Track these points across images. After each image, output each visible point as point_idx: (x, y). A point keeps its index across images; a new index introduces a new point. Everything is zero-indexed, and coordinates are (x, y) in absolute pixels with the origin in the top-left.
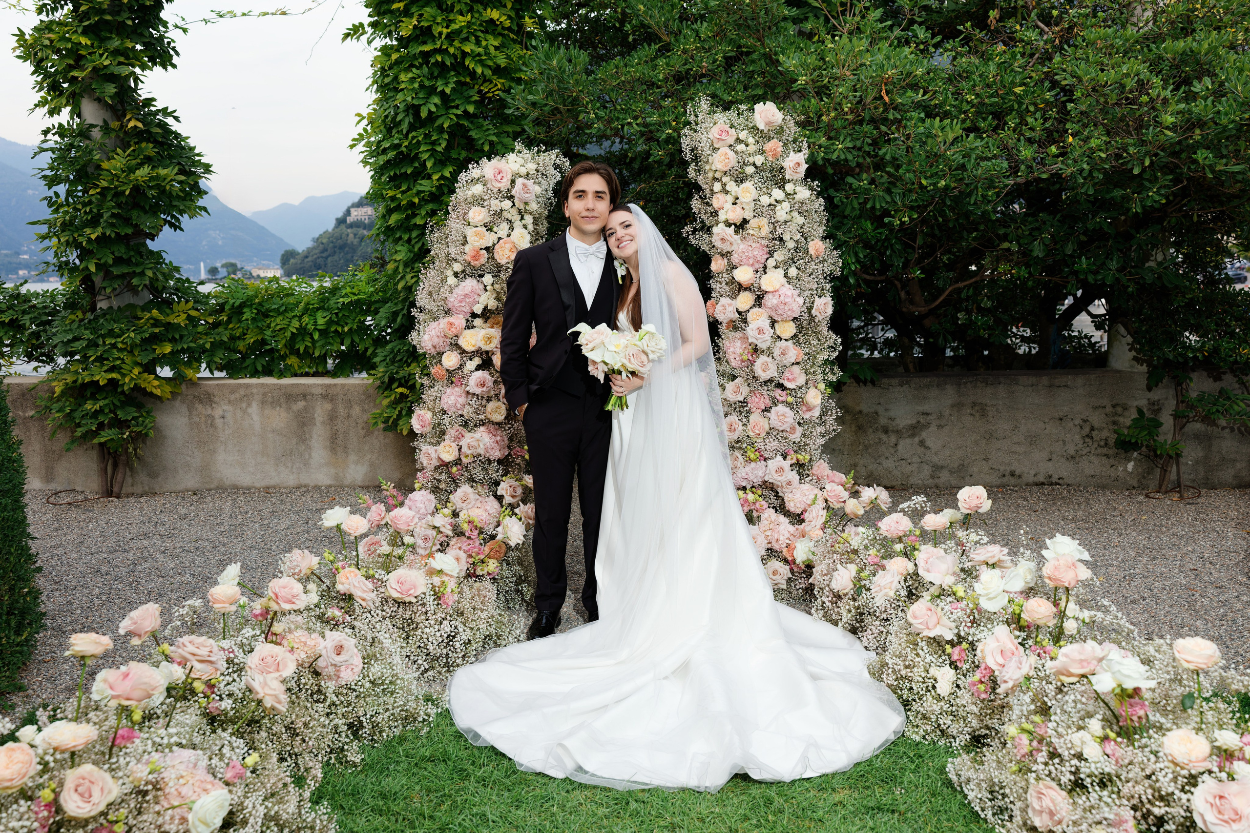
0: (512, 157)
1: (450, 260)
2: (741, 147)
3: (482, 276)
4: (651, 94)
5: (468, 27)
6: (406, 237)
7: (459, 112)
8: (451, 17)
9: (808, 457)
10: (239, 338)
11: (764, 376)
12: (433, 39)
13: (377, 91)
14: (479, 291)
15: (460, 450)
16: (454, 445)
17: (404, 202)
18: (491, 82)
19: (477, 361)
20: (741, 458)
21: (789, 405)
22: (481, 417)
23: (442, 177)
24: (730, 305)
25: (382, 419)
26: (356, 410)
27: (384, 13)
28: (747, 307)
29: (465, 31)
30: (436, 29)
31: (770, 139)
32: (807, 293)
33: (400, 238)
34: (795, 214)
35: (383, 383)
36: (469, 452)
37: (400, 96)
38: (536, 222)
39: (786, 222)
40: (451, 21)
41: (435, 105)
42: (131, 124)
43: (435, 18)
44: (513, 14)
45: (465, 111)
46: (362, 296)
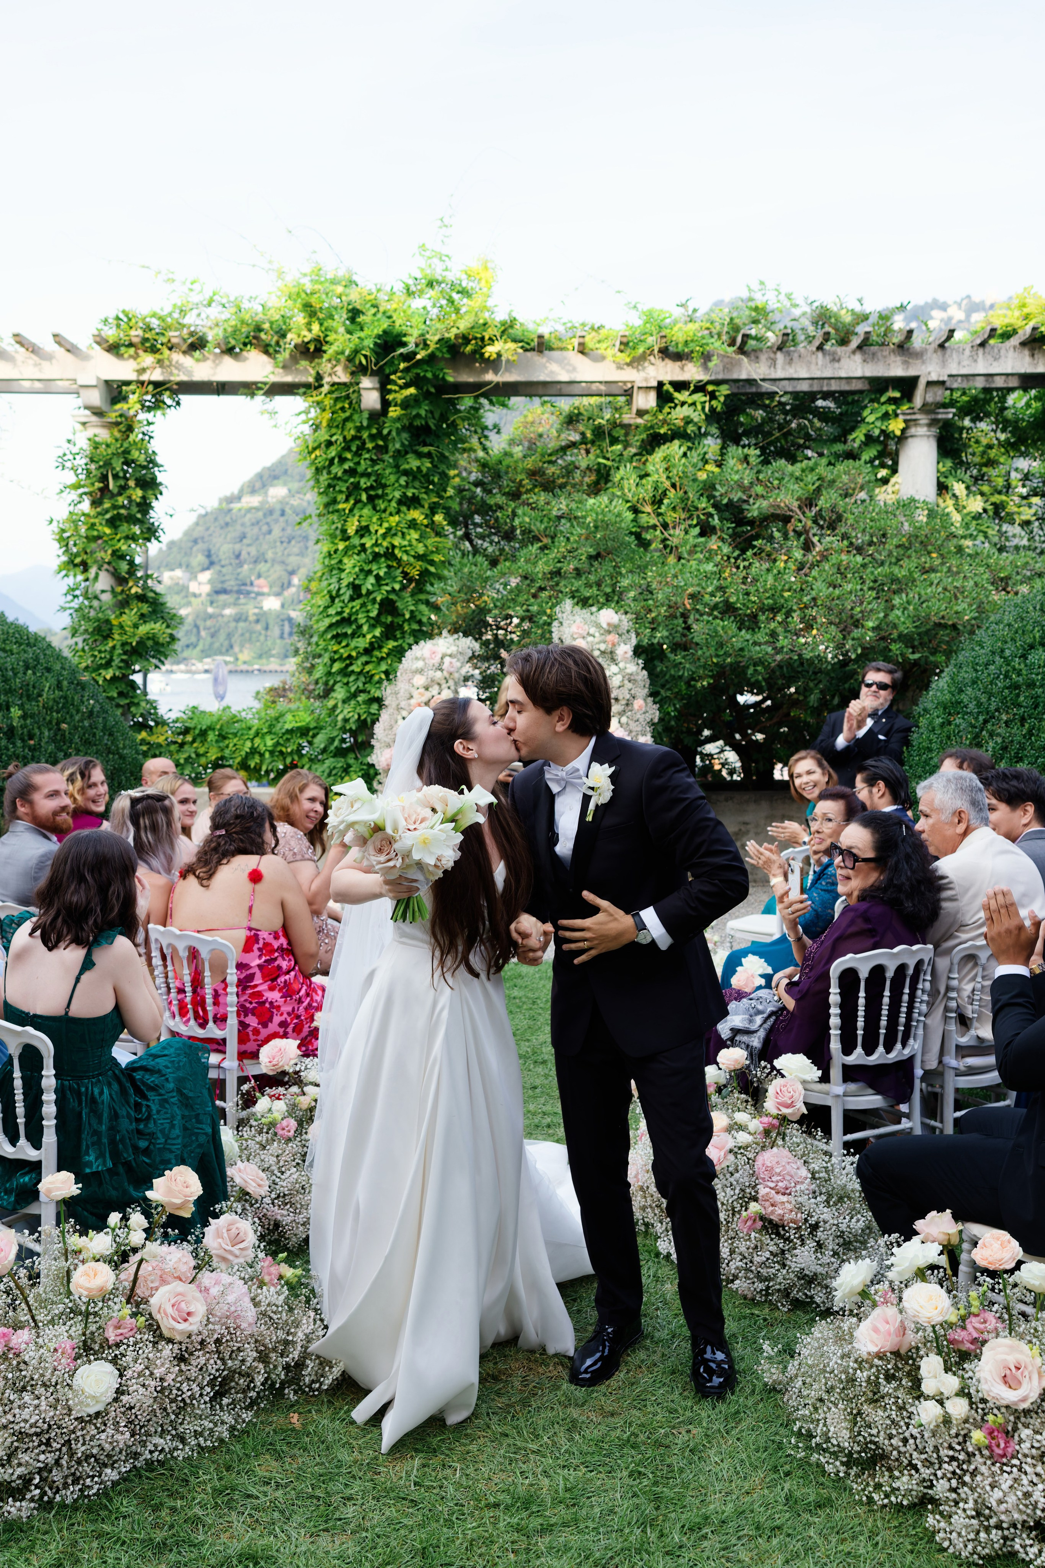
0: (441, 640)
1: (399, 709)
2: (591, 639)
5: (398, 526)
6: (345, 680)
7: (388, 588)
8: (385, 518)
10: (203, 755)
17: (345, 655)
18: (411, 564)
23: (374, 637)
27: (332, 512)
29: (395, 529)
30: (373, 528)
31: (609, 632)
32: (634, 734)
34: (626, 682)
38: (456, 684)
39: (620, 687)
40: (384, 521)
41: (372, 583)
42: (133, 591)
44: (428, 512)
45: (393, 590)
46: (303, 724)
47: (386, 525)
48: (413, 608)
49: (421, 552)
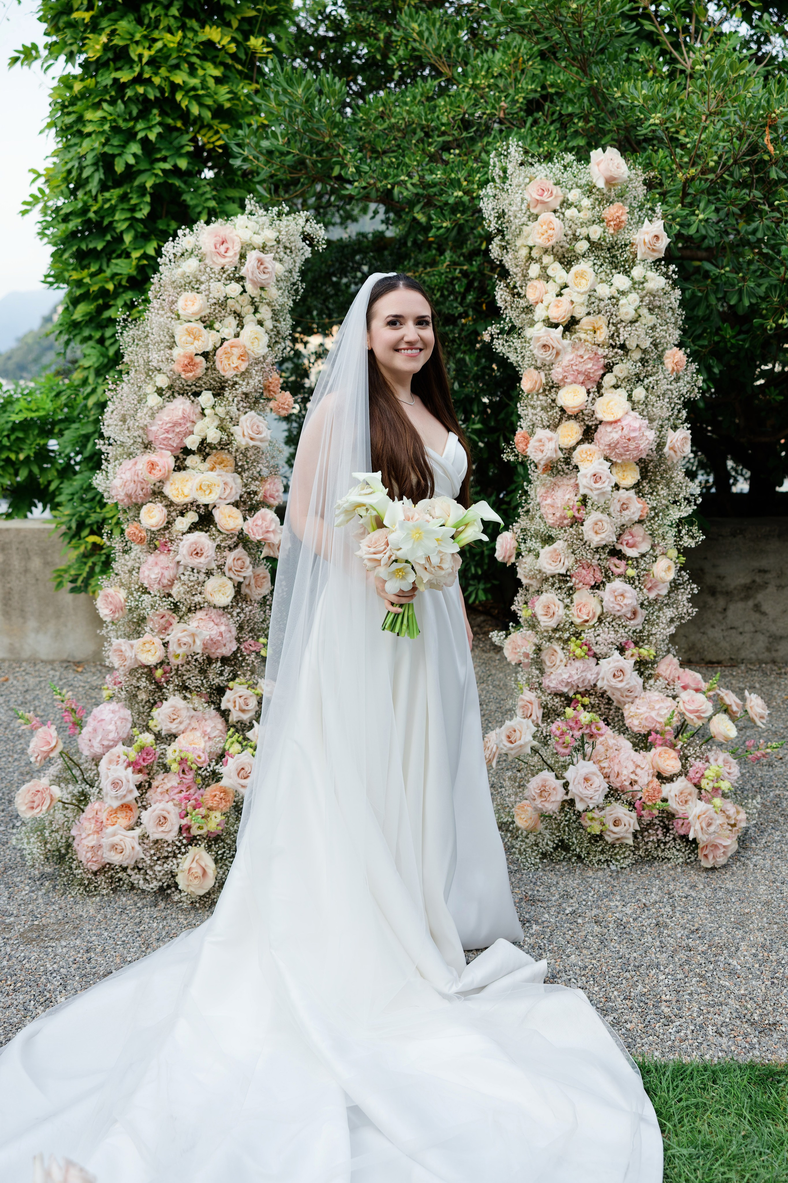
0: (241, 220)
1: (150, 372)
2: (571, 212)
3: (197, 394)
4: (430, 144)
5: (180, 51)
6: (97, 335)
7: (167, 166)
8: (156, 34)
9: (653, 652)
11: (596, 540)
12: (130, 62)
13: (57, 135)
14: (194, 418)
15: (166, 645)
16: (158, 641)
17: (93, 289)
18: (210, 127)
19: (192, 517)
20: (560, 653)
21: (630, 580)
22: (198, 599)
23: (145, 256)
24: (550, 439)
25: (67, 577)
26: (36, 563)
27: (63, 29)
28: (572, 442)
29: (174, 55)
30: (135, 51)
31: (608, 201)
32: (655, 424)
33: (90, 338)
34: (644, 311)
35: (70, 528)
36: (180, 651)
37: (86, 144)
38: (276, 316)
39: (632, 322)
40: (155, 40)
41: (135, 155)
43: (132, 35)
44: (239, 37)
45: (175, 166)
46: (42, 413)
47: (159, 45)
48: (212, 204)
49: (227, 105)
